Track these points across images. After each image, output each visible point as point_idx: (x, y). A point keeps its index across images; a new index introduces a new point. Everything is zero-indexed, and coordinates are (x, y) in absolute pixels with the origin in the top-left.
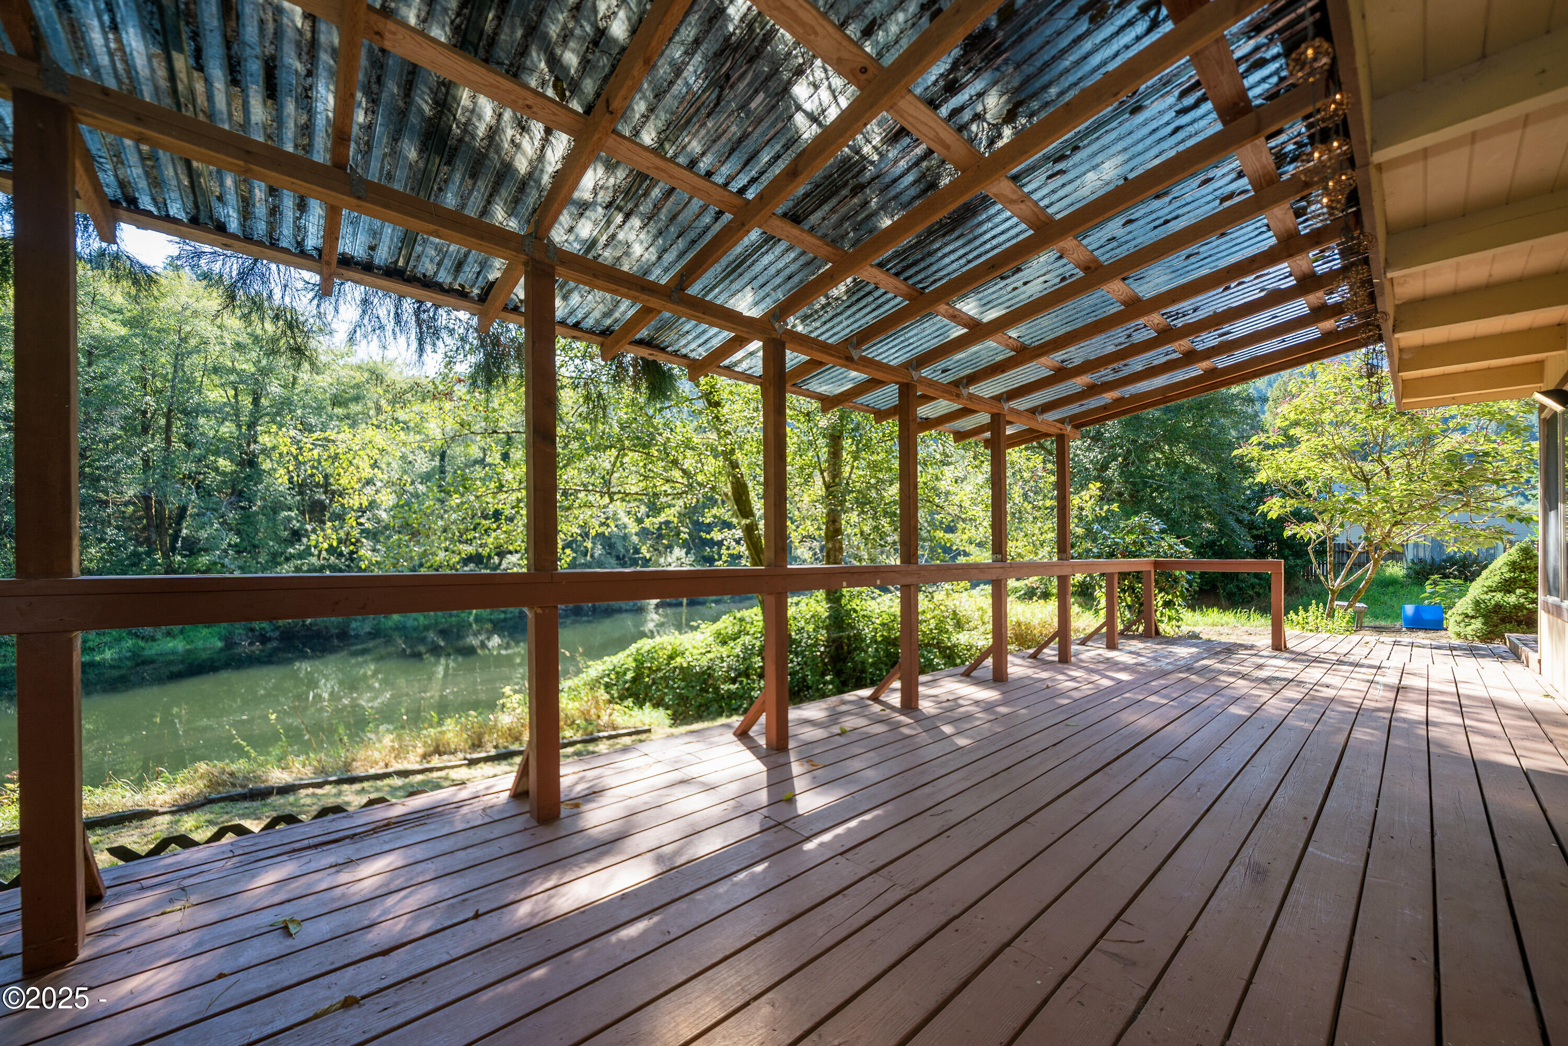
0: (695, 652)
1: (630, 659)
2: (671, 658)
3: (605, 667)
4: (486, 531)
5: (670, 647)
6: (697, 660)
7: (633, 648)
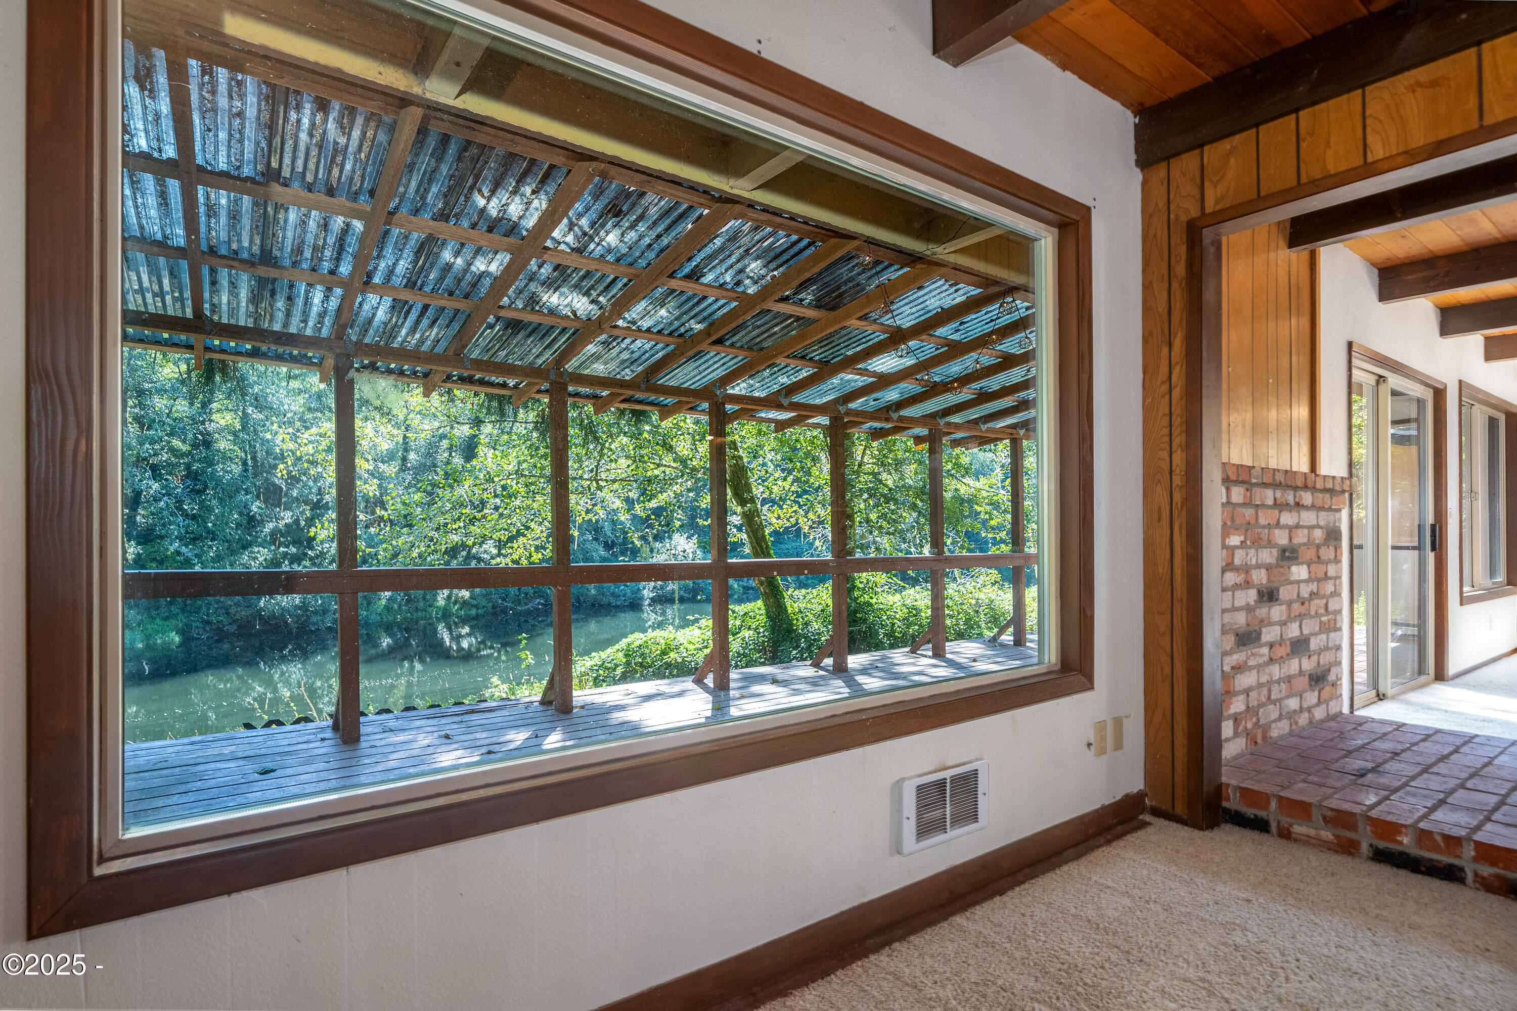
0: (691, 647)
1: (620, 655)
2: (664, 653)
3: (593, 663)
4: (470, 520)
5: (663, 642)
6: (693, 655)
7: (623, 643)
